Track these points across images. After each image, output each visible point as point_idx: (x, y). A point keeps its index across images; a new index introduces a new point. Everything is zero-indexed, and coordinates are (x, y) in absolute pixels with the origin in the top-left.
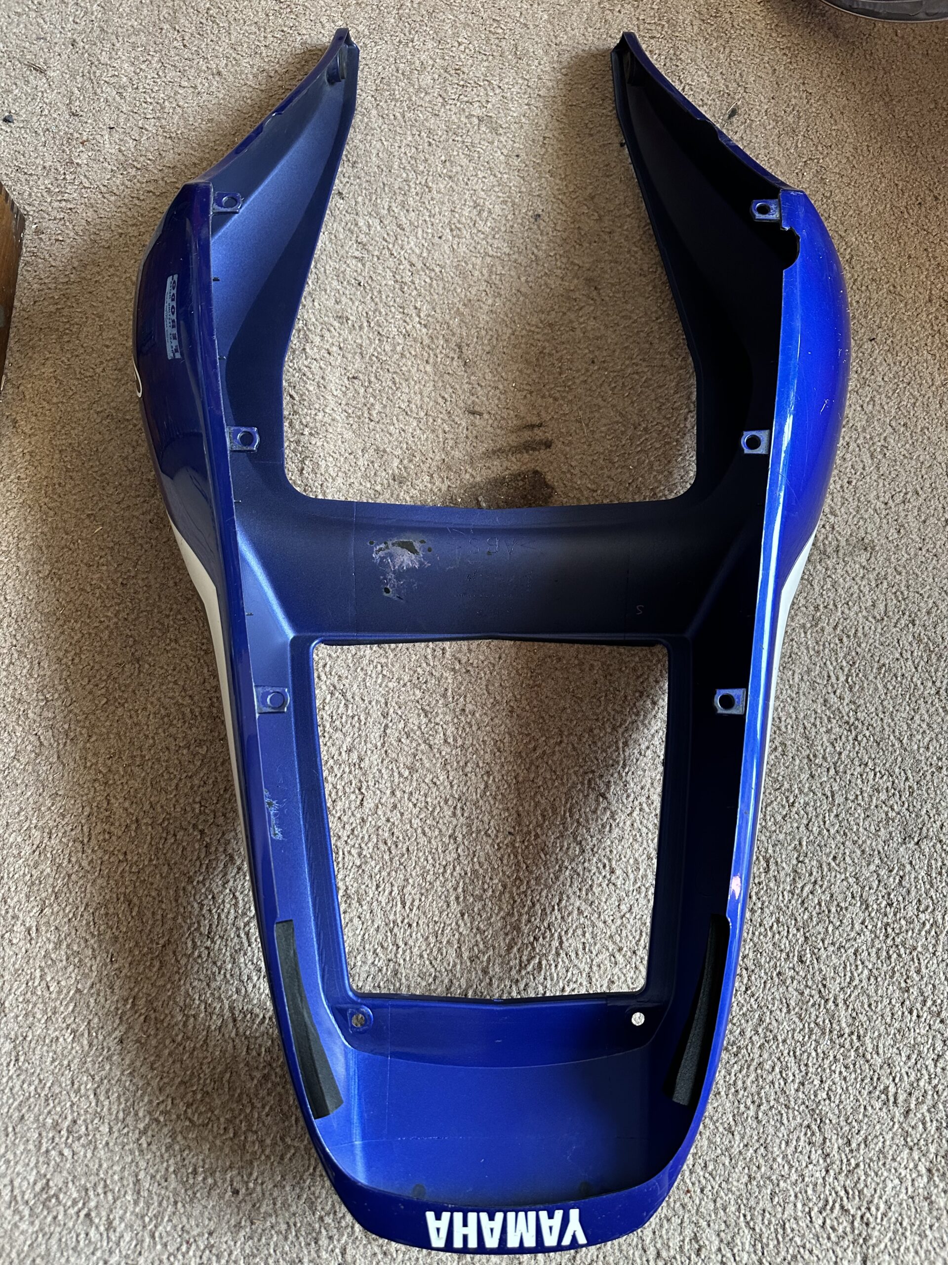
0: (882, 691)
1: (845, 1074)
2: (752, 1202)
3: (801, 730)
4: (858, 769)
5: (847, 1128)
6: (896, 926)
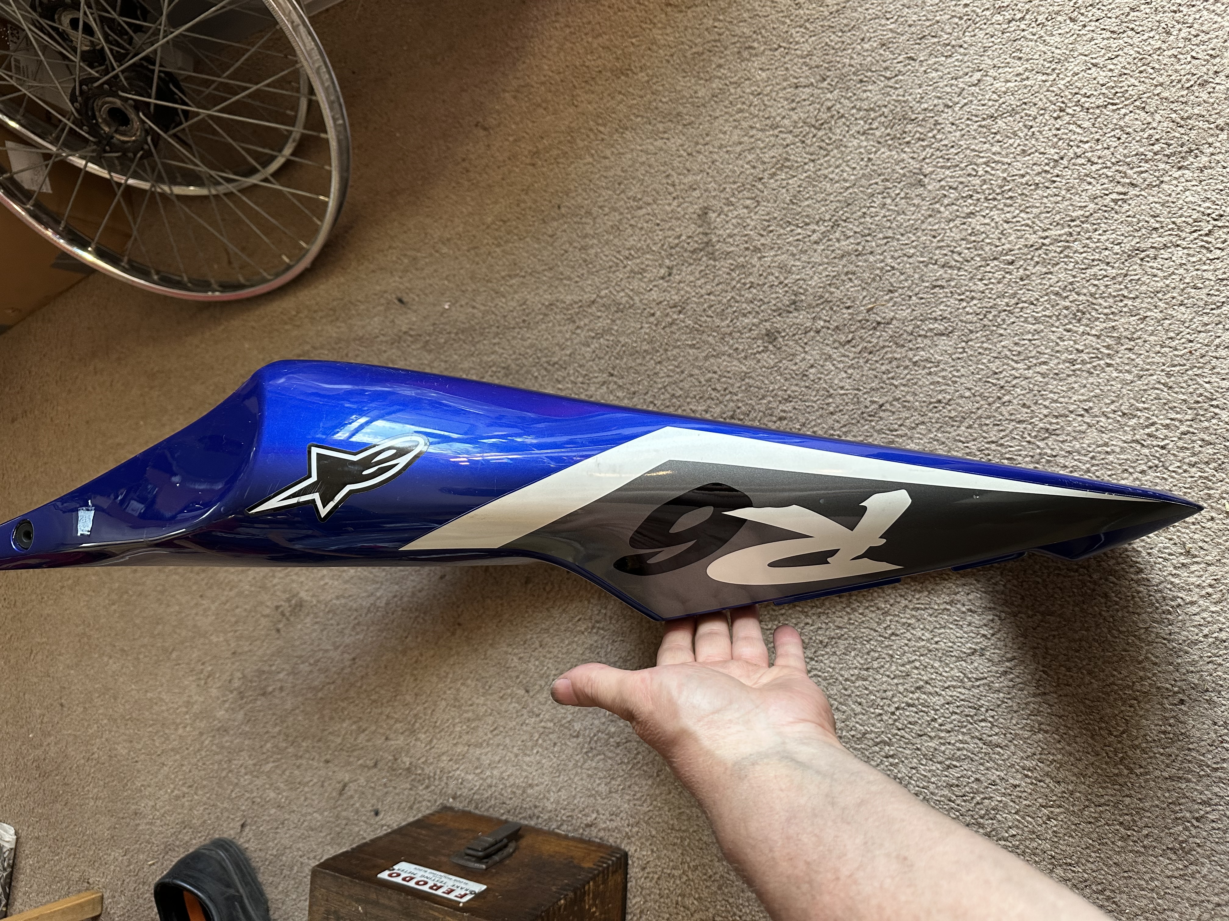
1: (1100, 232)
2: (1201, 303)
4: (868, 219)
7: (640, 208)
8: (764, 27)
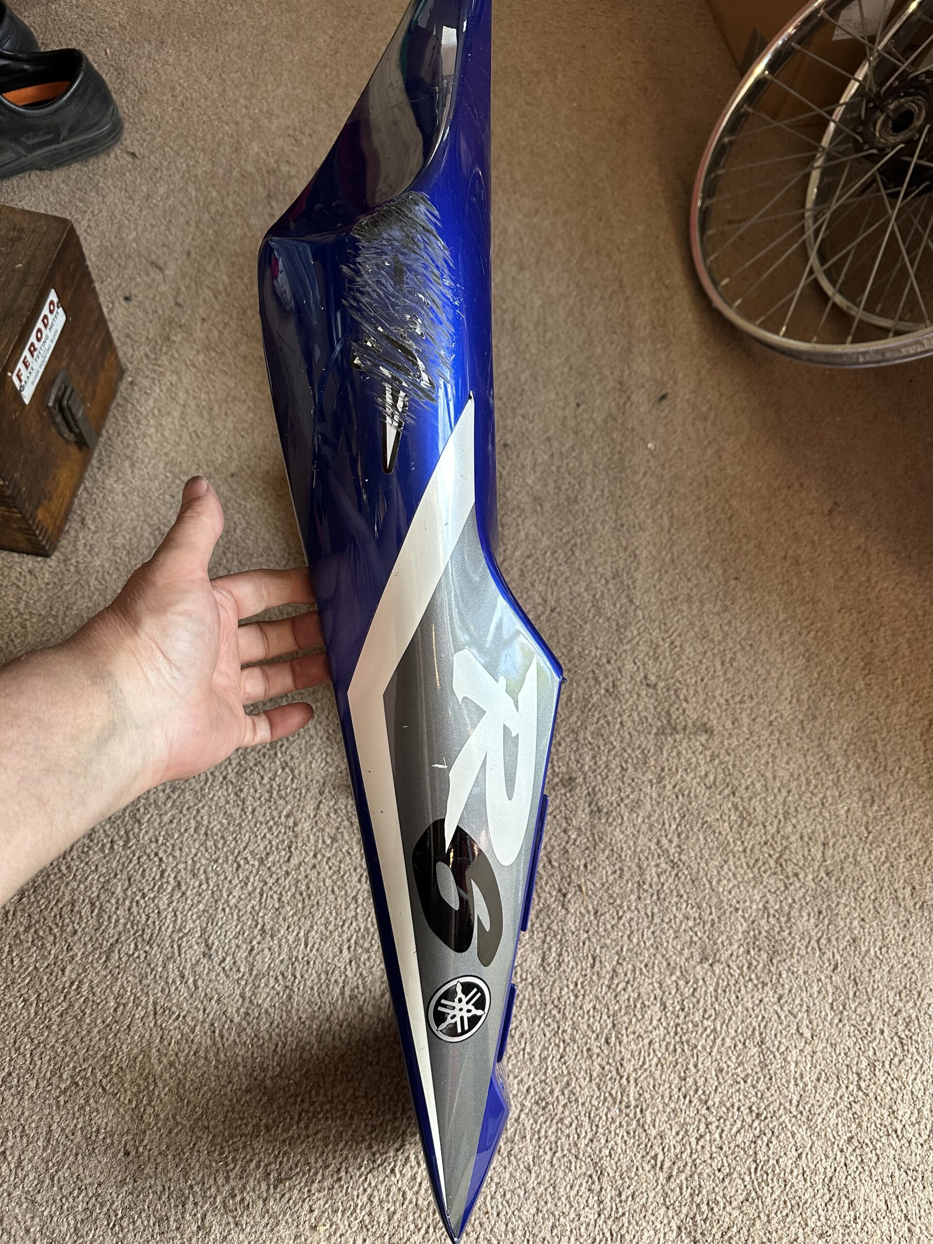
0: (702, 841)
3: (636, 860)
5: (620, 1182)
6: (685, 1027)
7: (723, 664)
8: (892, 819)
